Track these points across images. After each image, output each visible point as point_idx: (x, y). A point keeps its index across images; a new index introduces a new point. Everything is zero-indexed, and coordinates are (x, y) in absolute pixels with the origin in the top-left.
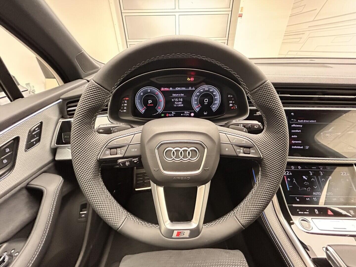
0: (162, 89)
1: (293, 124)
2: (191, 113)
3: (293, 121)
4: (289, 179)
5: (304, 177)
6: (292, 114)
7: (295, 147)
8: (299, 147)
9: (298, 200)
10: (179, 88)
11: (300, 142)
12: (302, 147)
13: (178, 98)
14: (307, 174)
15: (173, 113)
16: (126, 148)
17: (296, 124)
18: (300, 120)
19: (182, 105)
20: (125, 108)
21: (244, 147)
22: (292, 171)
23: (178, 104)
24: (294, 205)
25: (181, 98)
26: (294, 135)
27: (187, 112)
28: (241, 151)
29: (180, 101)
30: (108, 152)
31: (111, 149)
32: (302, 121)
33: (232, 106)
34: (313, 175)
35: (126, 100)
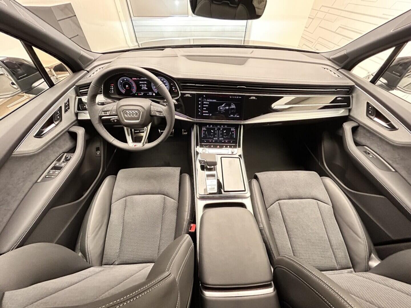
0: (133, 79)
1: (204, 102)
2: (153, 93)
3: (204, 100)
4: (204, 132)
5: (212, 131)
6: (204, 96)
7: (205, 114)
8: (206, 115)
9: (205, 141)
10: (143, 78)
11: (207, 112)
12: (208, 115)
13: (144, 84)
14: (214, 129)
15: (142, 93)
16: (110, 111)
17: (206, 102)
18: (208, 99)
19: (147, 89)
20: (112, 90)
21: (159, 112)
22: (206, 128)
23: (144, 88)
24: (202, 144)
25: (145, 84)
26: (204, 108)
27: (151, 93)
28: (158, 114)
29: (145, 86)
30: (103, 113)
31: (104, 111)
32: (209, 100)
33: (174, 90)
34: (217, 130)
35: (112, 86)
